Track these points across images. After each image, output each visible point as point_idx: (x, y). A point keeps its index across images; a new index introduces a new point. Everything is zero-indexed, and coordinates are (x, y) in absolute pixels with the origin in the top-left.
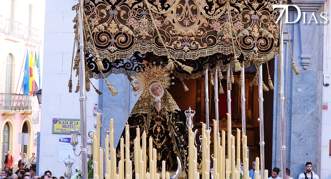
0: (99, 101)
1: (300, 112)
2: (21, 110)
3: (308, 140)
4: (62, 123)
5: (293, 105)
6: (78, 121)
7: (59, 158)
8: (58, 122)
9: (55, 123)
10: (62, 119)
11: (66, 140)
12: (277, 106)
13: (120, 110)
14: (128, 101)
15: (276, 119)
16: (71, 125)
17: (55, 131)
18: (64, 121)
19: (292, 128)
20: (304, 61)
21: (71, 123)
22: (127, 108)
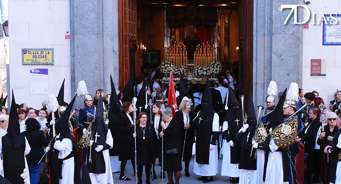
0: (70, 28)
1: (280, 31)
3: (289, 60)
4: (32, 53)
5: (274, 24)
6: (49, 51)
7: (32, 90)
8: (28, 52)
9: (25, 54)
10: (32, 49)
11: (38, 71)
12: (257, 27)
13: (94, 37)
14: (101, 27)
15: (257, 40)
16: (42, 55)
17: (25, 61)
18: (34, 51)
19: (273, 49)
21: (42, 53)
22: (101, 34)
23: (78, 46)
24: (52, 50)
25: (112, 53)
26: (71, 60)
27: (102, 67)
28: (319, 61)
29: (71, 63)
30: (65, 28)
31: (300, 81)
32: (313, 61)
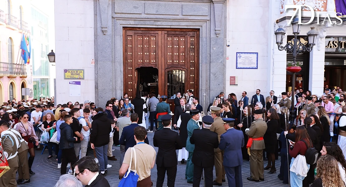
0: (95, 57)
1: (215, 61)
2: (20, 75)
3: (219, 77)
4: (70, 72)
5: (211, 57)
6: (81, 71)
7: (70, 94)
8: (68, 71)
9: (66, 72)
10: (70, 70)
11: (74, 83)
12: (202, 59)
13: (109, 63)
14: (114, 57)
17: (66, 77)
18: (72, 71)
19: (211, 70)
20: (217, 32)
21: (77, 72)
22: (113, 61)
23: (100, 68)
24: (83, 70)
25: (120, 72)
26: (95, 76)
27: (114, 80)
28: (234, 77)
29: (95, 78)
30: (92, 57)
31: (225, 88)
32: (231, 77)
